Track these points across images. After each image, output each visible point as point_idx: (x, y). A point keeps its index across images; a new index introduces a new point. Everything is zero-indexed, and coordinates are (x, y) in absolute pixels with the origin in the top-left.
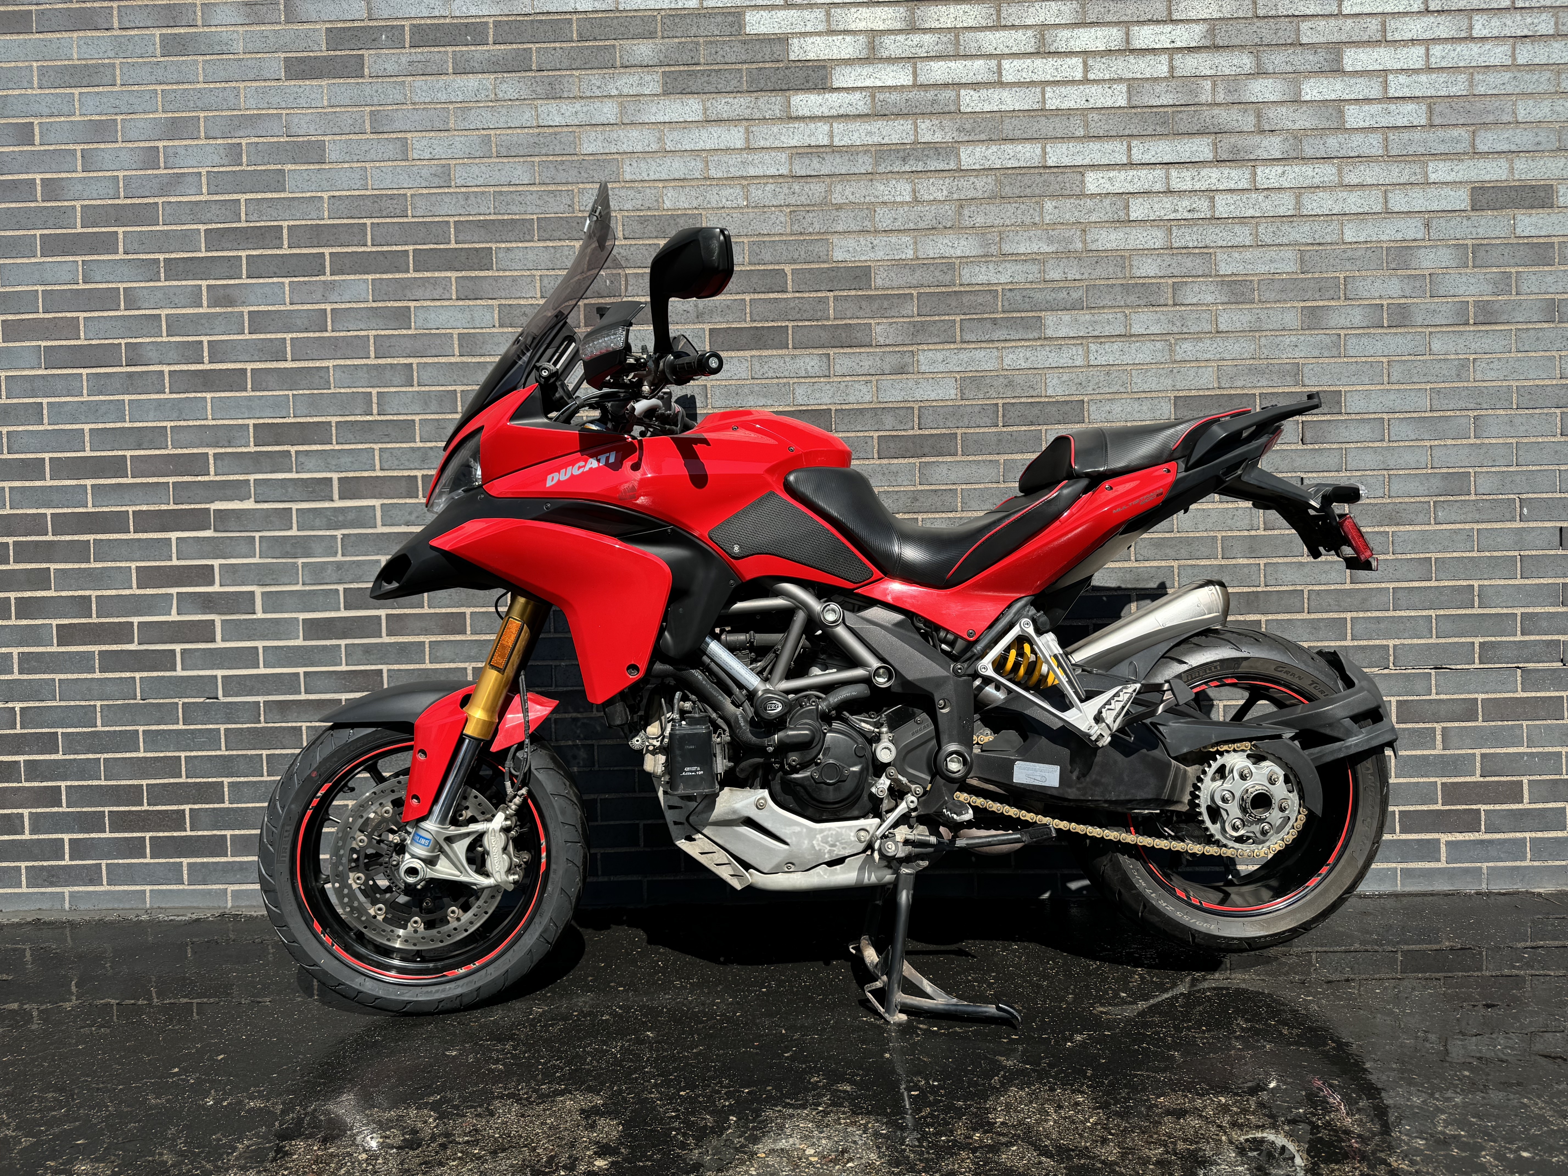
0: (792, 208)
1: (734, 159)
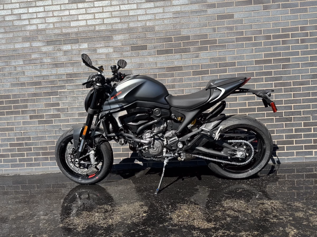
0: (173, 24)
1: (160, 15)
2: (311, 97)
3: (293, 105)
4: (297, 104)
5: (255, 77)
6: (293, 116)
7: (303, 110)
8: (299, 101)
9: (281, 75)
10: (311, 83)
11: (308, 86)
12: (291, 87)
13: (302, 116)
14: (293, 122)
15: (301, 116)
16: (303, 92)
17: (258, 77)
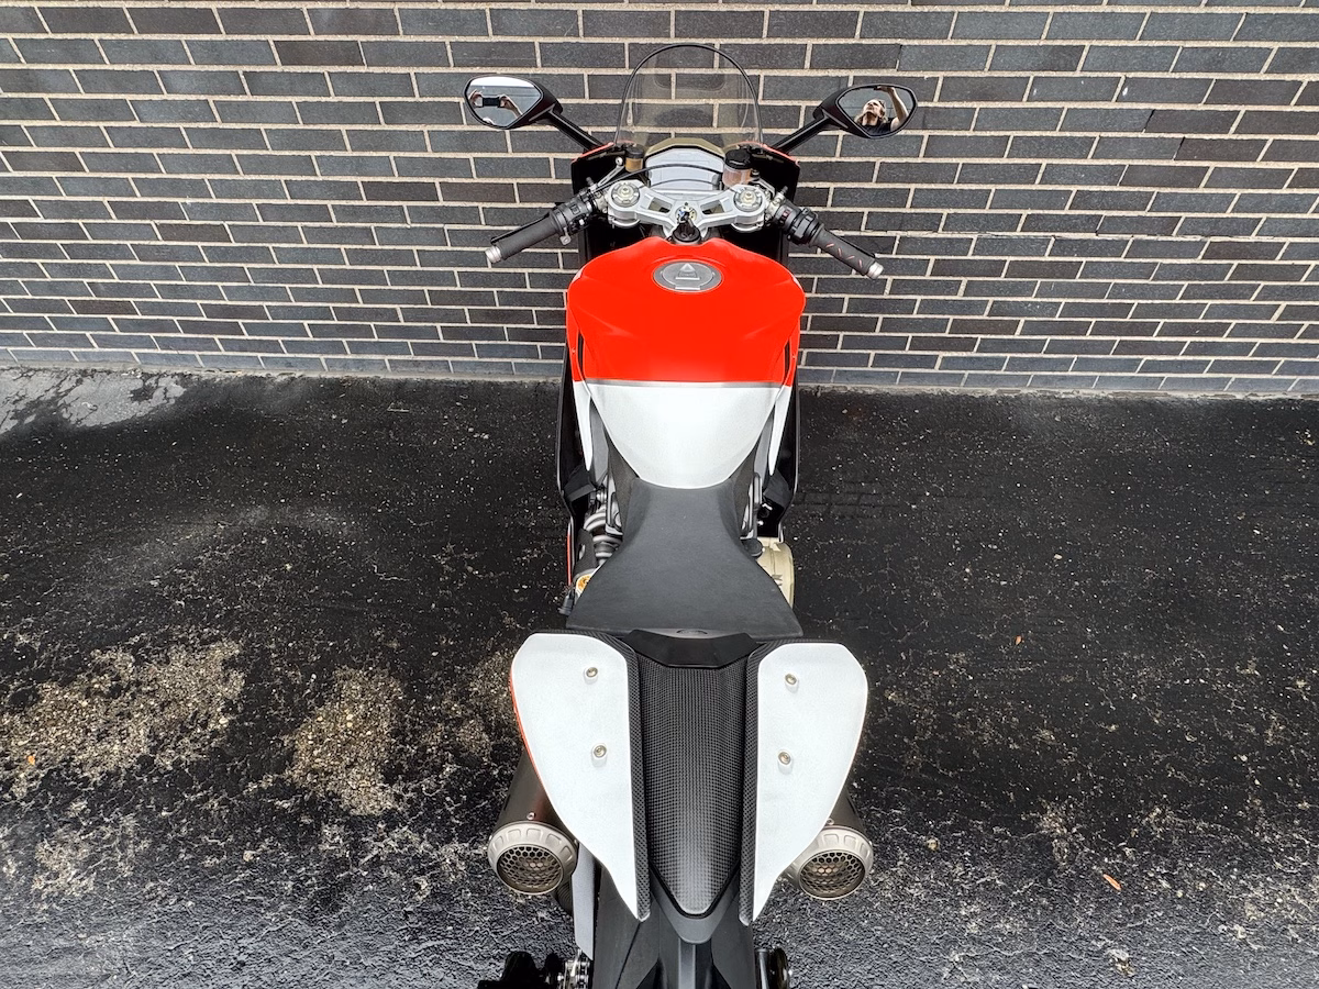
2: (1004, 161)
3: (913, 187)
4: (933, 186)
5: (765, 41)
6: (899, 234)
7: (952, 211)
8: (946, 173)
9: (899, 41)
10: (1028, 92)
11: (1008, 105)
12: (930, 105)
13: (941, 234)
14: (894, 256)
15: (934, 235)
16: (979, 133)
17: (778, 41)
